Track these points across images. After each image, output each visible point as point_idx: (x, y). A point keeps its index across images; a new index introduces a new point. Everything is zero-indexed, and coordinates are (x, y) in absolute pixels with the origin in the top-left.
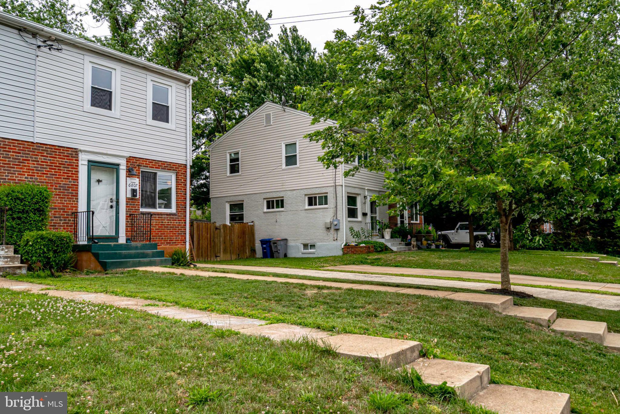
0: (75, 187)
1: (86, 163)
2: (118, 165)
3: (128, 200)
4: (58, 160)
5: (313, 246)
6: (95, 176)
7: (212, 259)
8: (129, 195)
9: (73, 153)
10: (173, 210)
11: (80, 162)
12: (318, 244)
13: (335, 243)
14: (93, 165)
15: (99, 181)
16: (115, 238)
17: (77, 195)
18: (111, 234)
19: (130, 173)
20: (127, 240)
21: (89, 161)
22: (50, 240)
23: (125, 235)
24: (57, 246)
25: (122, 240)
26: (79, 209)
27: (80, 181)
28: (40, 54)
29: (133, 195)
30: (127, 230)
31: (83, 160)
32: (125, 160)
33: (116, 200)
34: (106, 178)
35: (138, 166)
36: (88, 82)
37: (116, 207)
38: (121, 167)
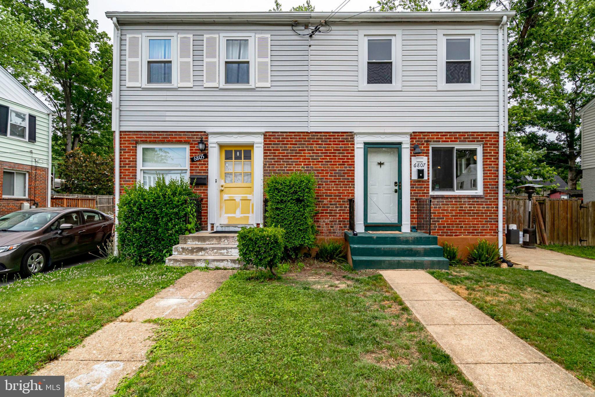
0: (351, 173)
1: (362, 146)
2: (400, 144)
3: (413, 183)
4: (332, 147)
6: (374, 159)
7: (574, 244)
8: (415, 177)
9: (348, 138)
10: (479, 191)
11: (356, 146)
14: (369, 147)
15: (380, 164)
16: (397, 227)
17: (353, 181)
18: (392, 222)
19: (415, 152)
20: (413, 229)
21: (365, 144)
23: (409, 223)
25: (406, 228)
26: (356, 195)
27: (356, 166)
28: (312, 43)
29: (419, 177)
30: (412, 217)
31: (359, 143)
32: (409, 137)
33: (399, 184)
34: (390, 160)
35: (427, 141)
36: (364, 58)
37: (399, 191)
38: (403, 146)
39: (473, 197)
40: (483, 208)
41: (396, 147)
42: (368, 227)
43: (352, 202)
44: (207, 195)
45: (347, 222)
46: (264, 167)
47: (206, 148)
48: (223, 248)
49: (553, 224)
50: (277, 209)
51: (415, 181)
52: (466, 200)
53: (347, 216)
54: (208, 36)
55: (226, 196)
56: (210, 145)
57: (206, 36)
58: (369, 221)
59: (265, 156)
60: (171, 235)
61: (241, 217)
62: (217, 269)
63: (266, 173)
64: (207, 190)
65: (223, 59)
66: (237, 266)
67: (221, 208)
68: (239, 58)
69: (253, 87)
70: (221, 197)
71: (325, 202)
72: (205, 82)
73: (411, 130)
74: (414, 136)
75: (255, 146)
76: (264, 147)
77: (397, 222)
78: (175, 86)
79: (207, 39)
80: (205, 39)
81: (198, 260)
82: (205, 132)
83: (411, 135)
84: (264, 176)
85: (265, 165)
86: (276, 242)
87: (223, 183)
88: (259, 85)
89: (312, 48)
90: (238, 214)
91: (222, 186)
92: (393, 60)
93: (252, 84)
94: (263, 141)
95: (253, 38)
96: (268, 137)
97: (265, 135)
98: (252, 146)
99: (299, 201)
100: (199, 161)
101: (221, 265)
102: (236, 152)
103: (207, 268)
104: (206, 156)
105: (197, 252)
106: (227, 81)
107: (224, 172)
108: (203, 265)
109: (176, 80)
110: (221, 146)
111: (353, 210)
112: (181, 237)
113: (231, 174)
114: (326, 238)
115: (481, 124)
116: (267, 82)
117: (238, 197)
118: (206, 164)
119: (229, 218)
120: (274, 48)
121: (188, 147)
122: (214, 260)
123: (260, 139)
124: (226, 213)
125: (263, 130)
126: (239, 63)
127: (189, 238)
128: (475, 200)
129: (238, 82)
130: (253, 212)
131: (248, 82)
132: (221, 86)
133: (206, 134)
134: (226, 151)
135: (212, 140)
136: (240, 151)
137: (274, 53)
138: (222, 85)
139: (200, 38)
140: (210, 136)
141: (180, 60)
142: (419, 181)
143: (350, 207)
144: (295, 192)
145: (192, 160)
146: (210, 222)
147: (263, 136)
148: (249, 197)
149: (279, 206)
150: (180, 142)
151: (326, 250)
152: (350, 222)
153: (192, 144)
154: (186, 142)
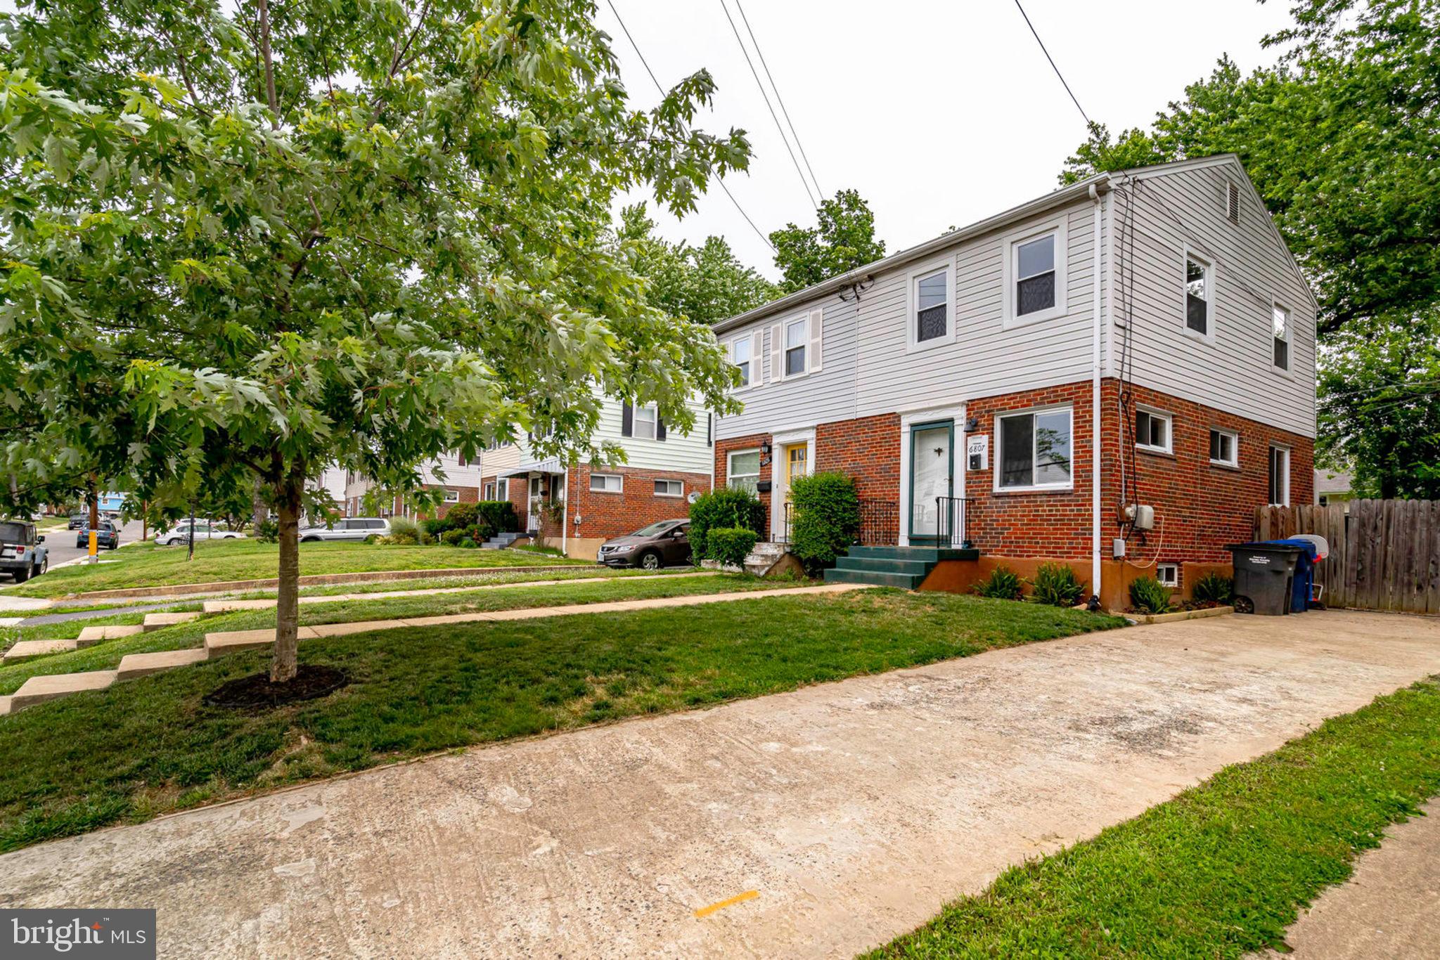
1: (909, 429)
2: (952, 420)
3: (967, 477)
4: (879, 434)
8: (970, 467)
9: (894, 421)
10: (1071, 484)
11: (902, 431)
14: (917, 429)
16: (947, 540)
19: (972, 429)
20: (968, 543)
21: (912, 425)
23: (963, 535)
25: (958, 543)
26: (901, 497)
27: (902, 457)
28: (860, 305)
30: (968, 527)
32: (964, 409)
33: (949, 478)
35: (988, 412)
36: (912, 309)
37: (949, 489)
38: (956, 423)
39: (1054, 493)
40: (1071, 511)
41: (945, 426)
42: (913, 540)
44: (771, 503)
46: (816, 467)
47: (771, 449)
51: (972, 473)
52: (1045, 498)
54: (774, 327)
56: (773, 446)
57: (772, 328)
58: (915, 532)
59: (816, 451)
64: (770, 497)
65: (785, 348)
68: (797, 344)
69: (807, 374)
72: (771, 377)
73: (964, 398)
74: (970, 405)
75: (809, 441)
76: (816, 441)
77: (946, 533)
78: (751, 387)
79: (774, 331)
80: (772, 331)
82: (770, 433)
83: (966, 405)
85: (816, 464)
87: (788, 488)
88: (813, 370)
89: (860, 312)
91: (786, 492)
92: (947, 301)
93: (807, 370)
94: (814, 435)
95: (808, 316)
96: (820, 430)
98: (806, 441)
100: (766, 465)
104: (771, 458)
106: (788, 372)
107: (789, 476)
109: (752, 381)
110: (786, 446)
115: (1068, 370)
116: (819, 365)
118: (770, 468)
120: (825, 323)
121: (758, 452)
123: (812, 434)
125: (815, 423)
126: (796, 349)
128: (1059, 498)
129: (796, 371)
131: (803, 369)
132: (783, 380)
133: (770, 435)
134: (786, 451)
135: (776, 441)
137: (825, 329)
138: (784, 378)
139: (769, 331)
140: (773, 437)
141: (754, 359)
142: (977, 473)
145: (761, 465)
146: (772, 532)
147: (815, 430)
150: (753, 447)
153: (761, 447)
154: (757, 446)
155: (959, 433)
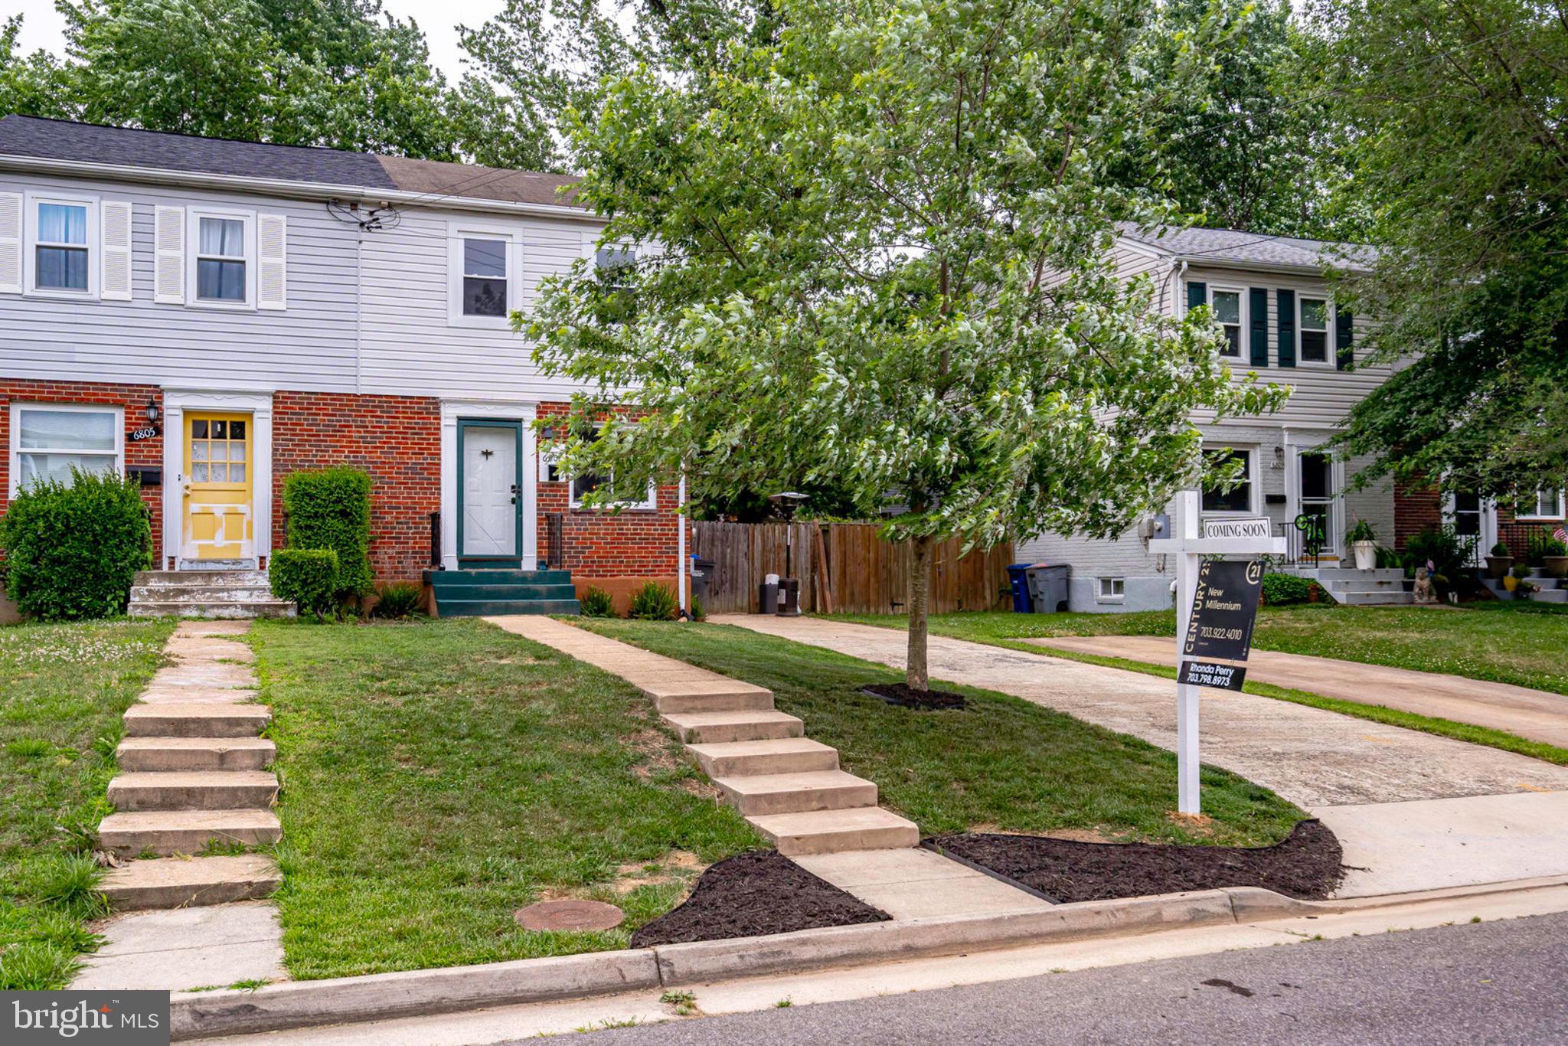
0: (435, 469)
1: (454, 422)
2: (520, 421)
3: (541, 489)
4: (402, 421)
5: (1119, 586)
6: (476, 444)
7: (881, 611)
8: (544, 478)
9: (428, 408)
10: (651, 504)
11: (443, 422)
12: (1128, 581)
13: (1159, 576)
14: (467, 424)
15: (487, 454)
16: (515, 561)
17: (438, 482)
18: (507, 553)
19: (545, 433)
20: (540, 564)
21: (460, 419)
22: (294, 563)
23: (535, 555)
24: (307, 574)
25: (529, 564)
26: (443, 507)
27: (443, 456)
28: (365, 236)
29: (551, 478)
30: (540, 546)
31: (448, 418)
32: (535, 410)
33: (517, 489)
34: (501, 447)
36: (457, 270)
37: (517, 502)
38: (525, 424)
39: (640, 513)
40: (656, 530)
41: (511, 427)
42: (464, 561)
43: (435, 518)
44: (160, 504)
45: (427, 553)
46: (274, 455)
47: (160, 417)
48: (222, 590)
49: (844, 573)
50: (309, 527)
51: (544, 485)
52: (629, 517)
53: (427, 543)
54: (164, 208)
55: (194, 507)
56: (166, 412)
57: (158, 209)
58: (466, 552)
59: (276, 435)
60: (122, 569)
61: (226, 547)
62: (219, 619)
63: (279, 466)
64: (160, 494)
65: (194, 253)
66: (250, 615)
67: (185, 528)
68: (222, 253)
69: (253, 308)
70: (185, 508)
71: (388, 518)
72: (156, 292)
73: (538, 399)
74: (543, 408)
75: (256, 416)
76: (274, 419)
77: (513, 553)
78: (95, 297)
79: (162, 213)
80: (157, 214)
81: (186, 606)
82: (157, 386)
83: (538, 407)
84: (274, 471)
85: (275, 450)
86: (330, 568)
87: (189, 483)
88: (263, 304)
89: (364, 245)
90: (220, 540)
91: (187, 488)
92: (508, 277)
93: (250, 303)
94: (271, 407)
95: (253, 219)
96: (280, 400)
97: (275, 397)
98: (250, 415)
99: (344, 514)
100: (145, 439)
101: (226, 613)
102: (214, 423)
103: (200, 618)
104: (159, 431)
105: (175, 596)
106: (202, 294)
107: (190, 461)
108: (195, 614)
109: (98, 284)
110: (187, 413)
111: (439, 533)
112: (136, 575)
113: (205, 465)
114: (390, 582)
116: (280, 300)
117: (219, 509)
118: (158, 445)
119: (200, 547)
120: (293, 240)
121: (119, 415)
122: (213, 606)
123: (267, 404)
124: (194, 538)
125: (272, 388)
126: (221, 261)
127: (152, 576)
128: (644, 517)
129: (219, 296)
130: (250, 536)
131: (241, 296)
132: (190, 303)
133: (158, 391)
134: (194, 422)
135: (173, 405)
136: (223, 424)
137: (293, 249)
138: (192, 301)
139: (147, 210)
140: (166, 396)
141: (105, 248)
142: (552, 485)
143: (433, 529)
144: (339, 501)
145: (130, 437)
146: (166, 554)
147: (271, 399)
148: (242, 508)
149: (313, 523)
150: (104, 403)
151: (392, 597)
152: (433, 552)
153: (129, 407)
154: (117, 404)
155: (529, 437)
